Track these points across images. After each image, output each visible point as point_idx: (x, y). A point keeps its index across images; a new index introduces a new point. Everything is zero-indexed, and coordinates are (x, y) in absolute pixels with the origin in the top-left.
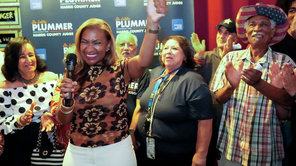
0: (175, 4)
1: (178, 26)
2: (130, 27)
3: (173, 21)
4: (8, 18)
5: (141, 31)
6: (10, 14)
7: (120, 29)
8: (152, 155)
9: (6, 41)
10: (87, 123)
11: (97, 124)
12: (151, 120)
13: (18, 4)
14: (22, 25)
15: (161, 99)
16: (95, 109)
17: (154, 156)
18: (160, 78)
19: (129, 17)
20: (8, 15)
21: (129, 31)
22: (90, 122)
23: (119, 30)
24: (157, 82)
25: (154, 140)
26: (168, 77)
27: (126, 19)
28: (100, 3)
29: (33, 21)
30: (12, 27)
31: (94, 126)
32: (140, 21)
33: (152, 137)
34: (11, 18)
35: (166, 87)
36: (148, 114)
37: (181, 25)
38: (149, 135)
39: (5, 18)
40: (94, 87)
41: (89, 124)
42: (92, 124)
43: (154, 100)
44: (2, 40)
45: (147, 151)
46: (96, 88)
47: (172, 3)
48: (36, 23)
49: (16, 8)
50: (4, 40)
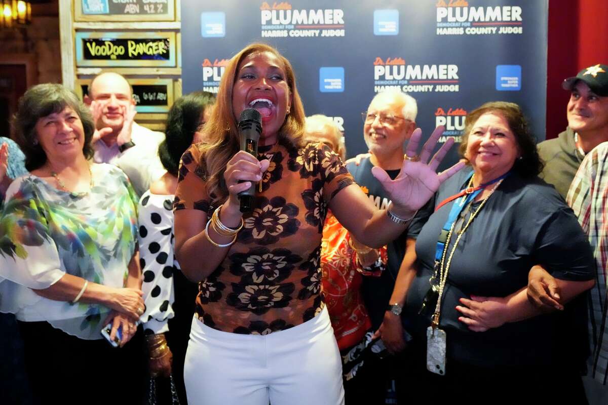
0: (505, 32)
1: (509, 80)
2: (404, 79)
3: (500, 69)
4: (155, 53)
5: (428, 89)
6: (160, 45)
7: (382, 82)
8: (438, 367)
9: (148, 99)
10: (250, 286)
11: (273, 289)
12: (439, 288)
13: (177, 25)
14: (183, 67)
15: (464, 245)
16: (271, 256)
17: (443, 368)
18: (462, 196)
19: (402, 59)
20: (157, 48)
21: (402, 88)
22: (258, 285)
23: (381, 85)
24: (452, 204)
25: (445, 335)
26: (480, 195)
27: (396, 61)
28: (343, 26)
29: (206, 60)
30: (162, 72)
31: (267, 292)
32: (426, 67)
33: (440, 327)
34: (161, 53)
35: (476, 217)
36: (434, 276)
37: (517, 78)
38: (434, 322)
39: (150, 52)
40: (271, 207)
41: (256, 287)
42: (262, 287)
43: (447, 245)
44: (141, 98)
45: (428, 356)
46: (275, 210)
47: (498, 30)
48: (211, 65)
49: (173, 34)
50: (146, 97)
